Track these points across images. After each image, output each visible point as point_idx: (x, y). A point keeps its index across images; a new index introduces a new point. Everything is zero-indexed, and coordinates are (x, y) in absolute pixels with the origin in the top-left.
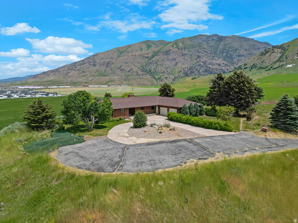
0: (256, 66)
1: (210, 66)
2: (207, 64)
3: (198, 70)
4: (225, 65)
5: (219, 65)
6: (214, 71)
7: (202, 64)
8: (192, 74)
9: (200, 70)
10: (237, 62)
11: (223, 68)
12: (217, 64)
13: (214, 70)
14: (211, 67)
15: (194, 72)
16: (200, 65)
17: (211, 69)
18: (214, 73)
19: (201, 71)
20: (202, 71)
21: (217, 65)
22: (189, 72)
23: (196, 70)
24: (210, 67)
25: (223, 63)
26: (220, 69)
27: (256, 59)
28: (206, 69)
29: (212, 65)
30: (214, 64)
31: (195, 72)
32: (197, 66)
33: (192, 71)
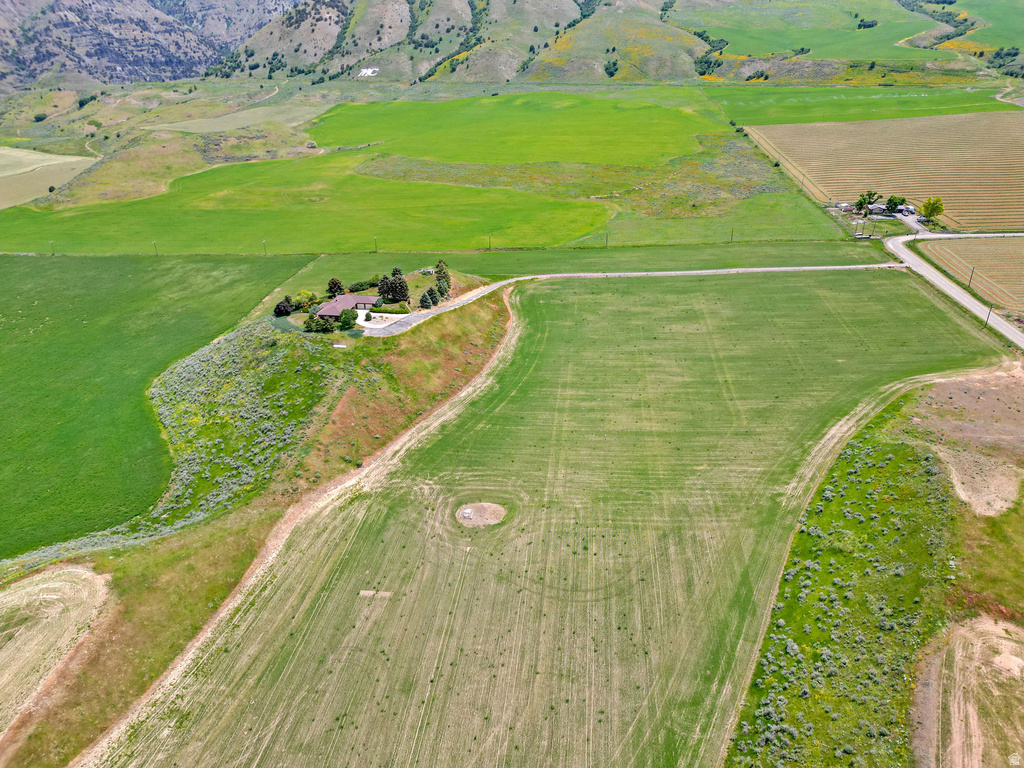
1: (109, 28)
2: (91, 17)
3: (66, 47)
4: (163, 28)
5: (143, 25)
6: (132, 51)
7: (72, 17)
8: (48, 63)
9: (74, 45)
10: (199, 15)
11: (160, 37)
12: (131, 20)
13: (130, 48)
14: (112, 32)
15: (50, 55)
16: (67, 24)
17: (116, 44)
18: (132, 59)
19: (80, 51)
20: (84, 50)
21: (134, 26)
22: (29, 52)
23: (59, 44)
24: (109, 35)
25: (156, 19)
26: (152, 42)
27: (277, 34)
28: (99, 45)
29: (117, 25)
30: (123, 21)
31: (56, 55)
32: (55, 26)
33: (43, 50)
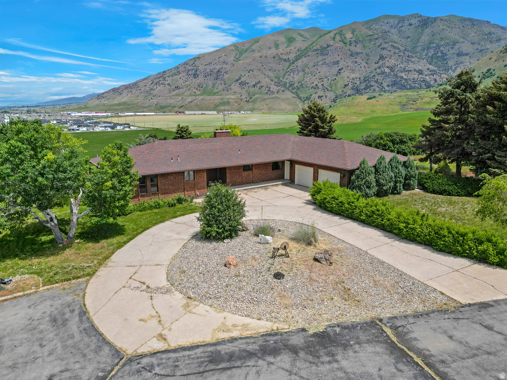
0: (493, 72)
1: (403, 75)
2: (396, 70)
3: (379, 83)
4: (430, 73)
5: (420, 72)
6: (410, 84)
7: (387, 70)
8: (369, 90)
9: (383, 82)
10: (454, 67)
11: (427, 78)
12: (415, 70)
13: (410, 83)
14: (404, 76)
15: (371, 86)
16: (383, 73)
17: (403, 81)
18: (408, 88)
19: (385, 85)
20: (387, 84)
21: (416, 73)
22: (363, 86)
23: (376, 82)
24: (402, 77)
25: (428, 69)
26: (422, 79)
27: (494, 59)
28: (394, 81)
29: (407, 73)
30: (411, 71)
31: (373, 86)
32: (378, 74)
33: (369, 85)
